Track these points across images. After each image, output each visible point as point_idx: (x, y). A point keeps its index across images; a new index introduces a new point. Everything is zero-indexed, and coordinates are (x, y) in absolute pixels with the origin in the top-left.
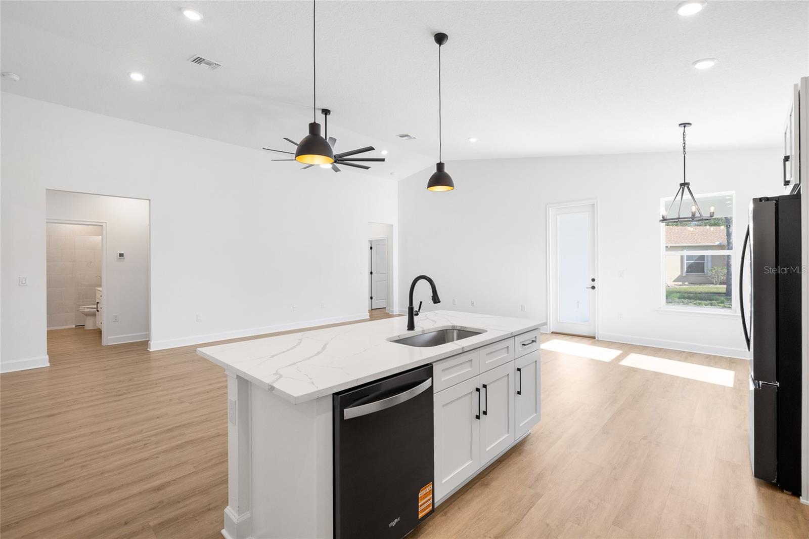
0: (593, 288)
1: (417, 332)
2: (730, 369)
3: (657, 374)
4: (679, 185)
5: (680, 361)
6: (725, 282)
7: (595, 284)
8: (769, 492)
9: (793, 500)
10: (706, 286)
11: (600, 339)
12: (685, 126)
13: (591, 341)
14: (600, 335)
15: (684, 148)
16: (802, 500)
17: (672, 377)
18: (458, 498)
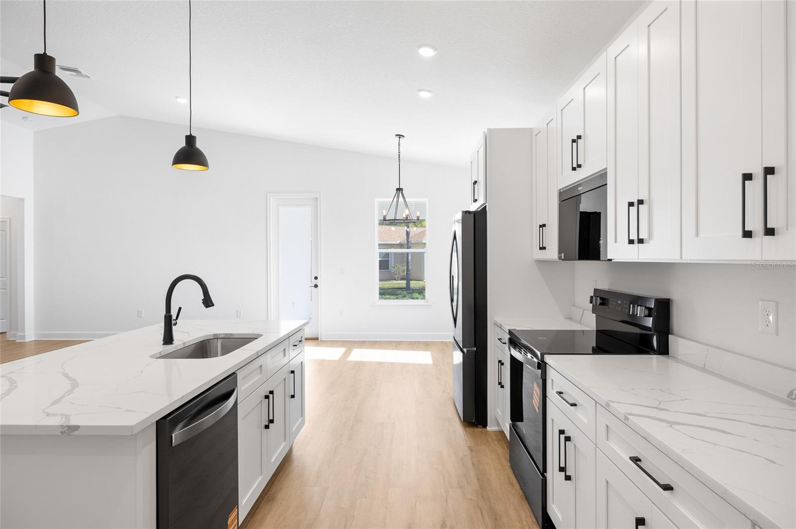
0: (316, 286)
1: (177, 346)
2: (427, 350)
3: (380, 364)
4: (395, 190)
5: (393, 349)
6: (406, 278)
7: (317, 282)
8: (470, 430)
9: (484, 430)
10: (390, 282)
11: (323, 340)
12: (400, 137)
13: (315, 342)
14: (323, 335)
15: (399, 157)
16: (488, 428)
17: (392, 364)
18: (249, 522)
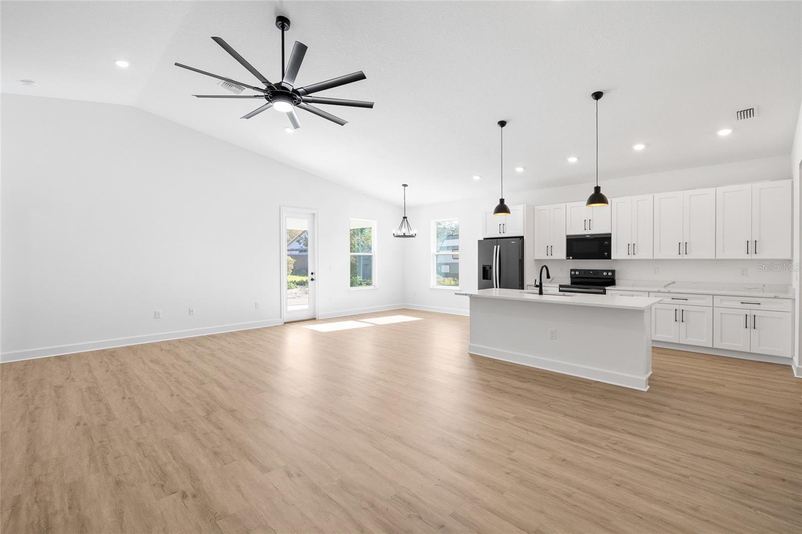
0: (312, 280)
7: (313, 277)
11: (320, 319)
14: (320, 314)
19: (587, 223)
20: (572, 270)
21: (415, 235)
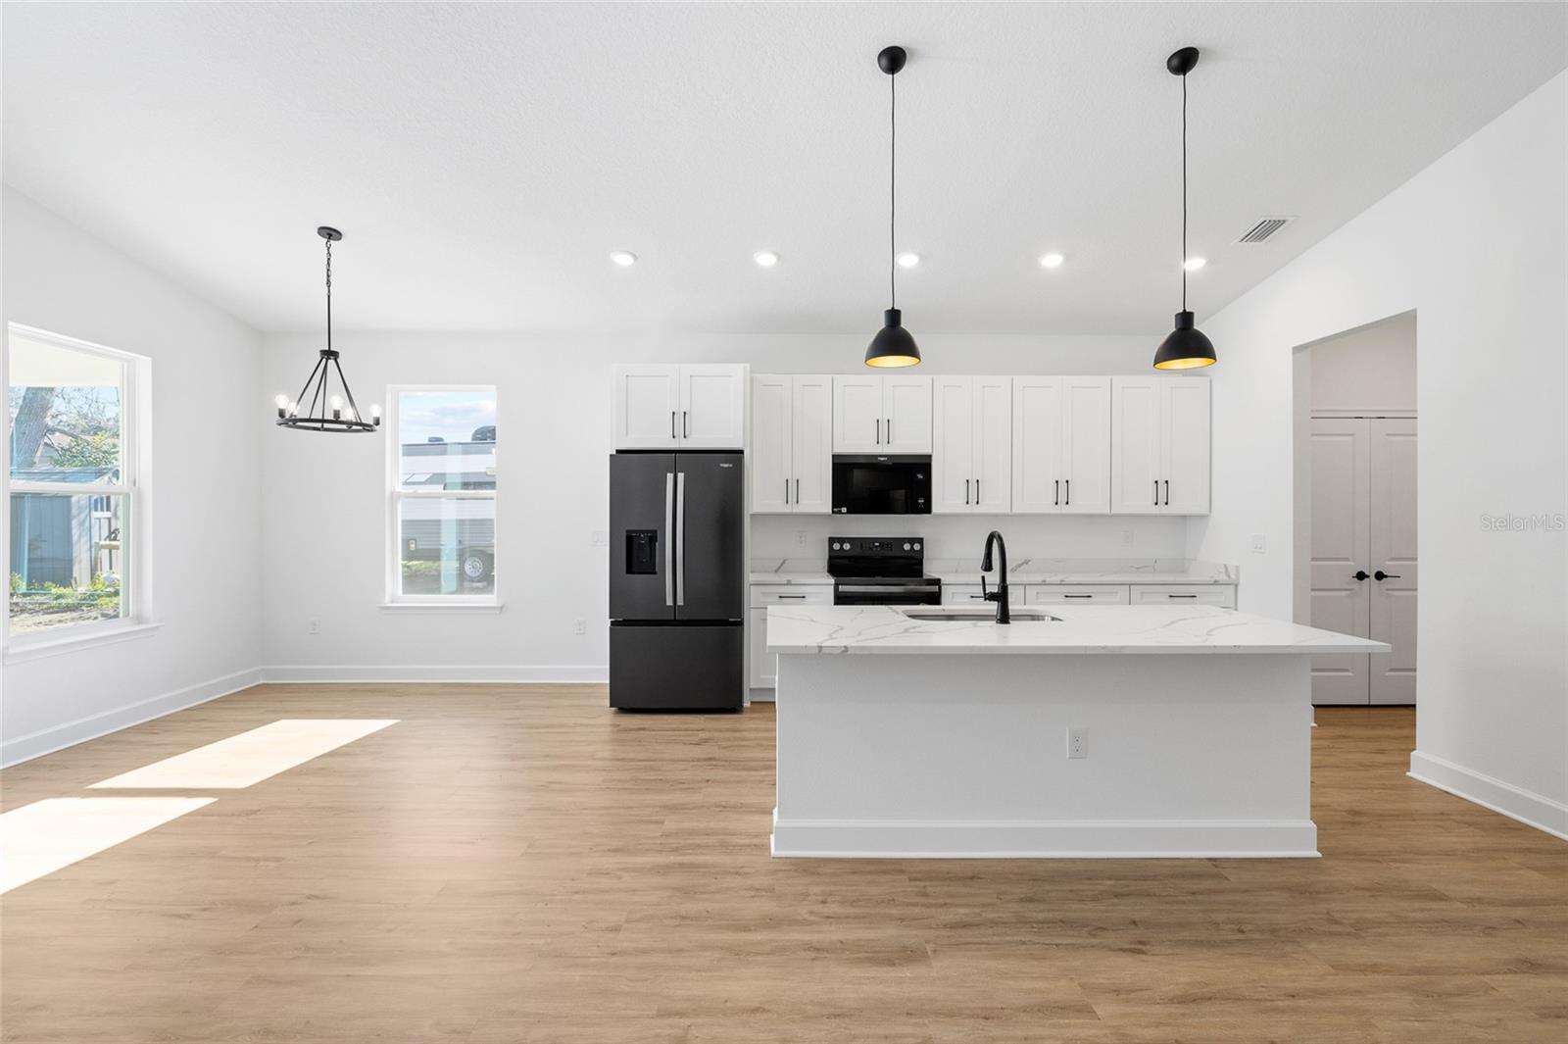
19: (884, 427)
20: (832, 541)
21: (377, 423)
